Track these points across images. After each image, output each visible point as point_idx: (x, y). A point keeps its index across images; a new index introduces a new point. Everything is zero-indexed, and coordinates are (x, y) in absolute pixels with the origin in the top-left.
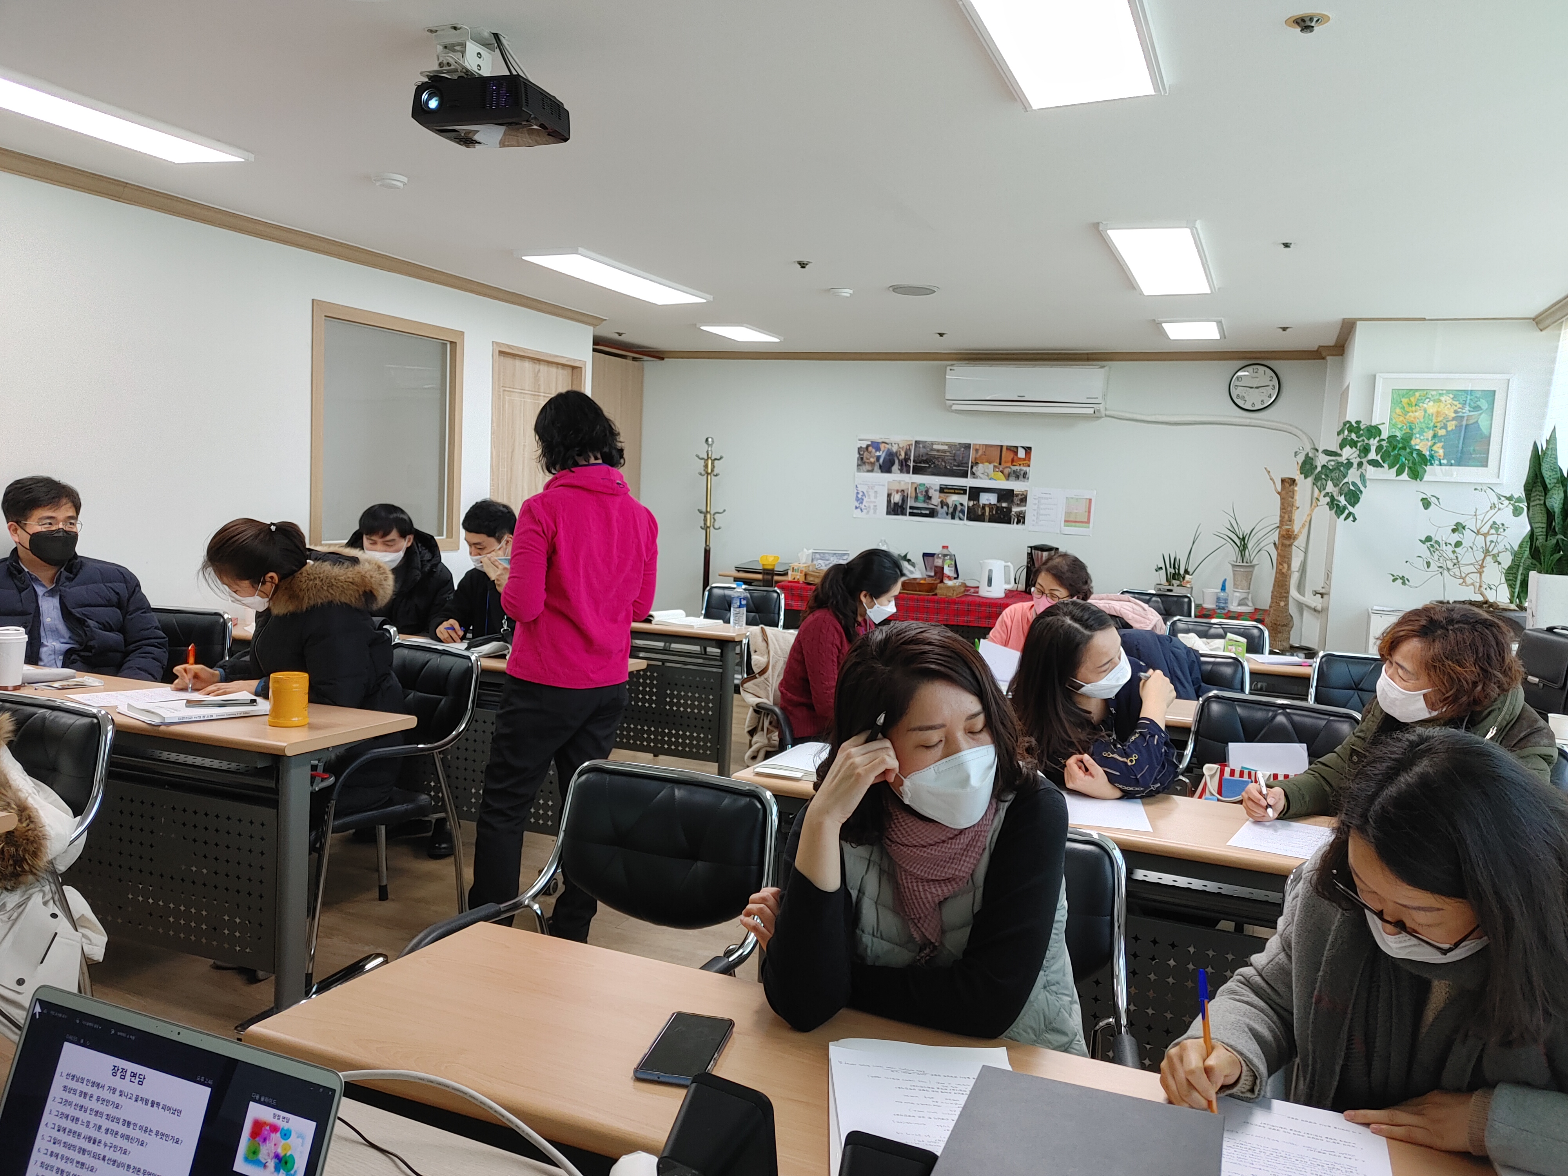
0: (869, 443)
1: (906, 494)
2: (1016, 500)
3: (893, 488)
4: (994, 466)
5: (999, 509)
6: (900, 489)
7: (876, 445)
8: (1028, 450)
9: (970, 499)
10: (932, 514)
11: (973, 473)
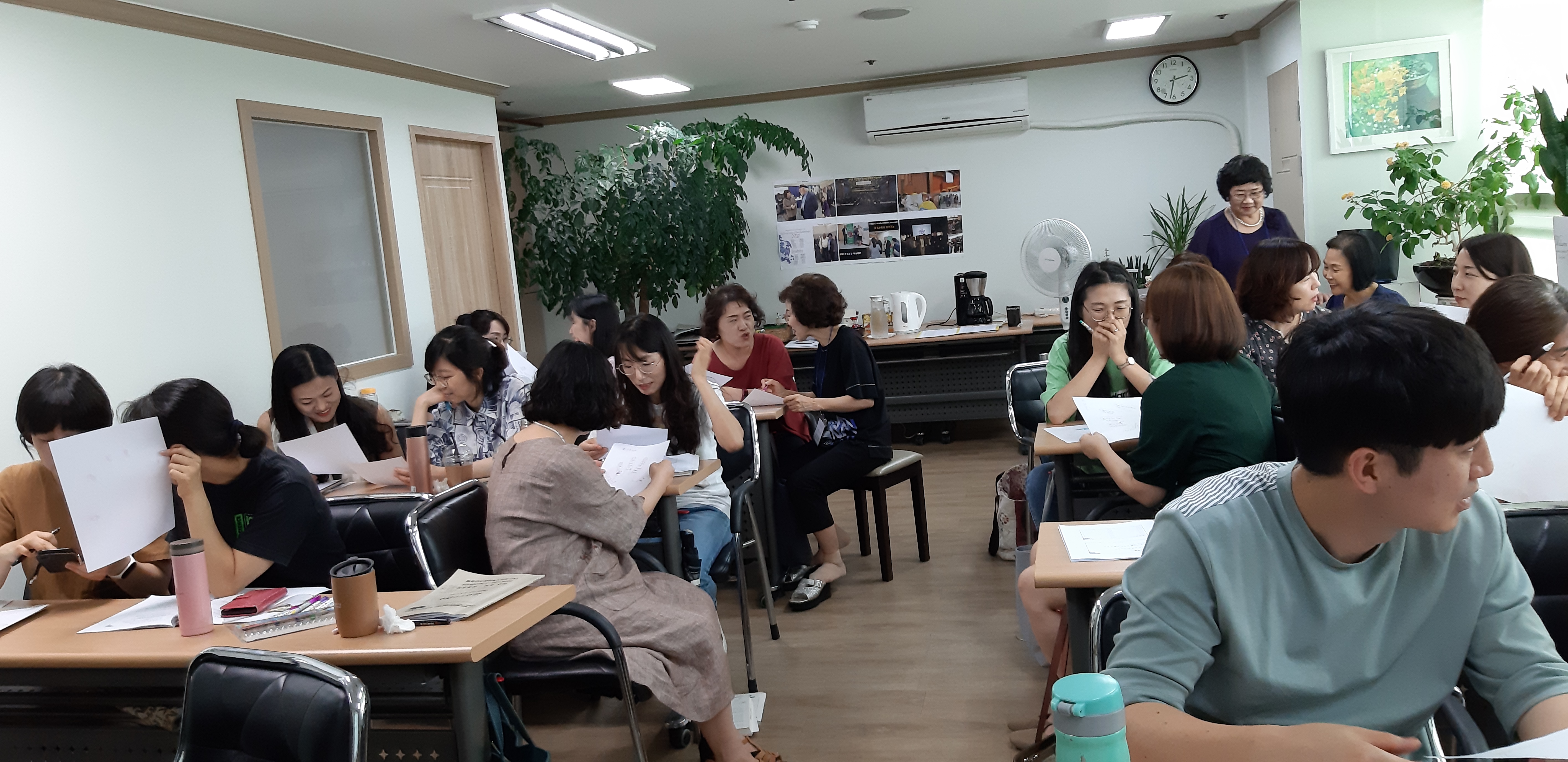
0: (787, 188)
1: (834, 238)
2: (951, 227)
3: (817, 232)
4: (923, 195)
5: (934, 238)
6: (827, 232)
7: (794, 190)
8: (956, 173)
9: (902, 234)
10: (864, 254)
11: (902, 206)
